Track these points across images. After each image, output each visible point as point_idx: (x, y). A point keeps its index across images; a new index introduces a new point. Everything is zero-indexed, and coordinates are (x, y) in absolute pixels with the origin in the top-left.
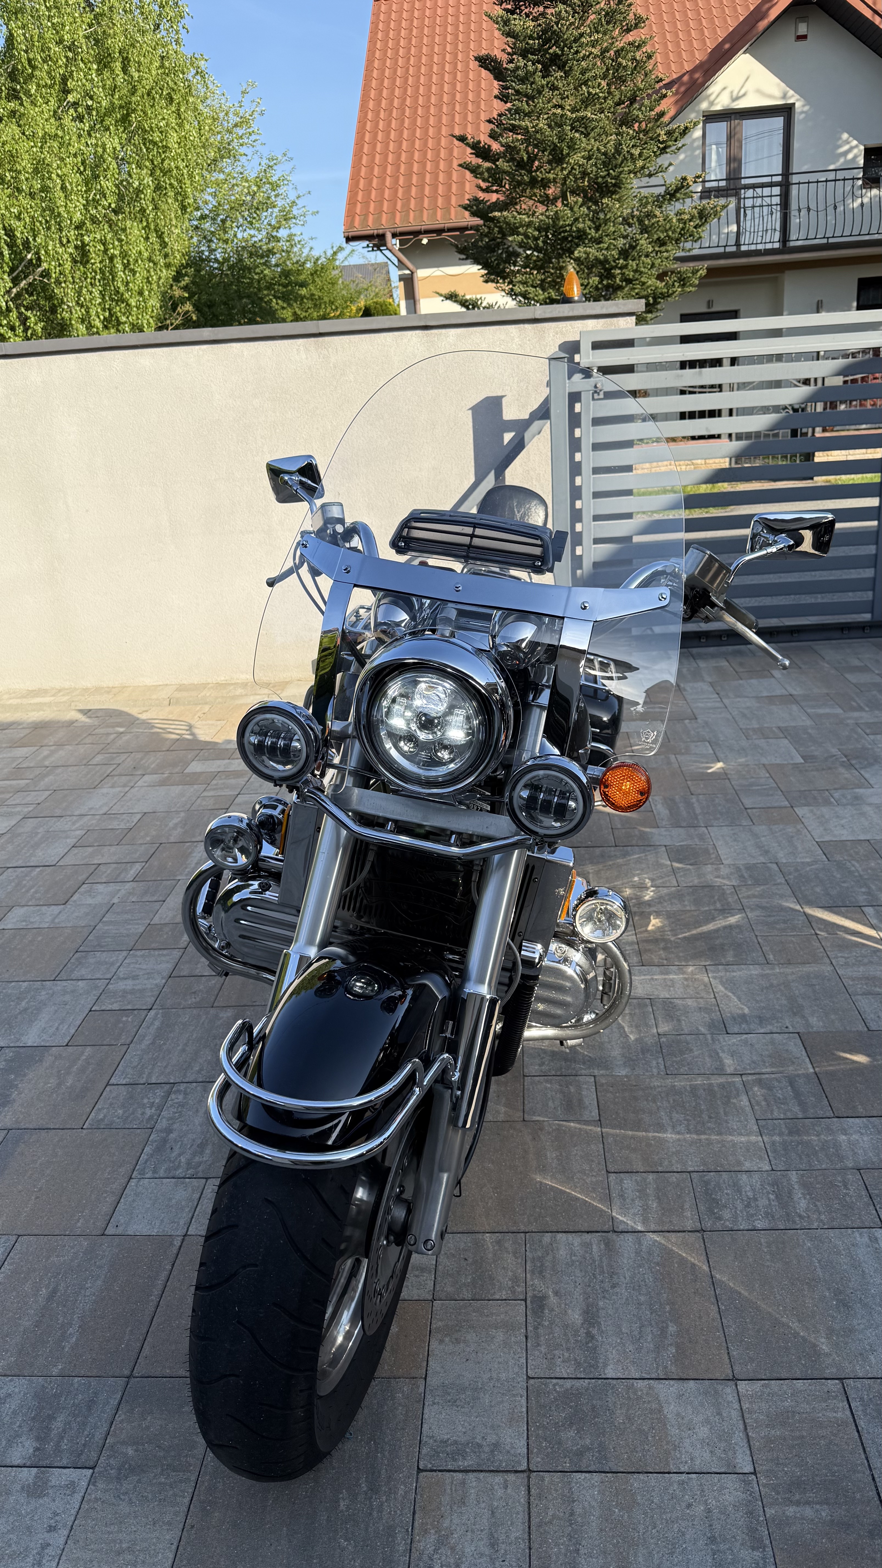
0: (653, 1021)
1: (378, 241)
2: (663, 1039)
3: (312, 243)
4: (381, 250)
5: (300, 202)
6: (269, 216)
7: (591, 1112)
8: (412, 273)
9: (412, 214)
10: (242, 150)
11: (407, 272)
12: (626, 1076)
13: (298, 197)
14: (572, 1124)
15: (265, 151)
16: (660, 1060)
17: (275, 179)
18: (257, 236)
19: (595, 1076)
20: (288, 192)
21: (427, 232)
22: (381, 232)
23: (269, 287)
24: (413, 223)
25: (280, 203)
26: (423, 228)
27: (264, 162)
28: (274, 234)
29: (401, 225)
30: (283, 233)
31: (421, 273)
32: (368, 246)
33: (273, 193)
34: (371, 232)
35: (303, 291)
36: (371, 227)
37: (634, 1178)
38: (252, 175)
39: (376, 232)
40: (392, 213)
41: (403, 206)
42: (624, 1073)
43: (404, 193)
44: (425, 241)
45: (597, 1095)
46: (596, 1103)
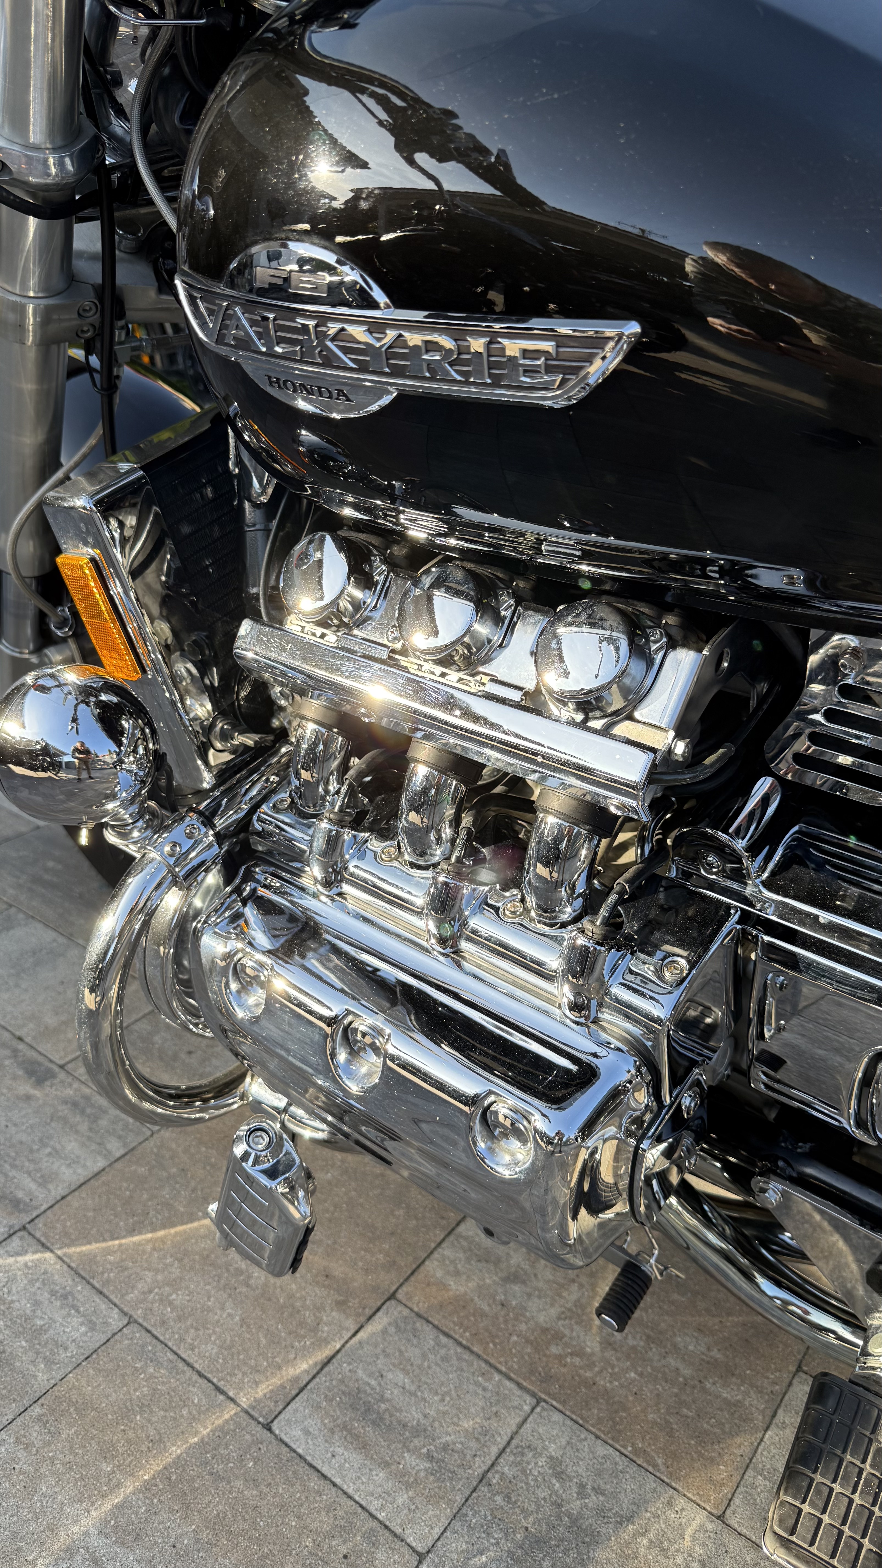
7: (307, 1432)
14: (305, 1366)
37: (73, 1349)
45: (351, 1498)
46: (329, 1473)
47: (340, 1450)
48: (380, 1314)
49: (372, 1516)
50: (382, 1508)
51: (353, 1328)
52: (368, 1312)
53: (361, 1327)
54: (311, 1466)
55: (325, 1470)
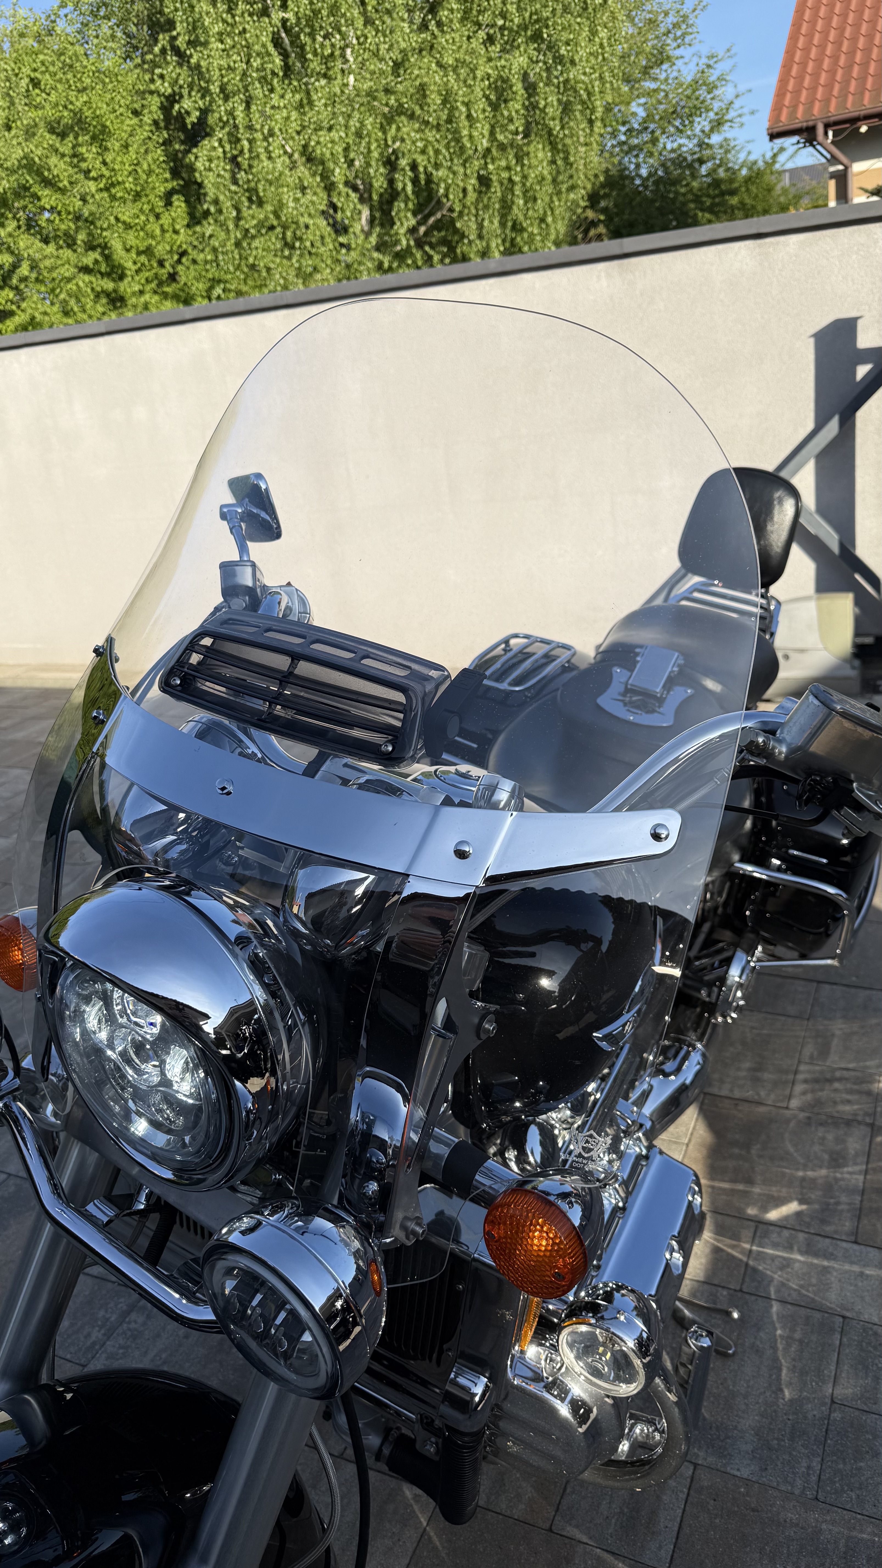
0: (833, 1368)
1: (808, 135)
2: (837, 1415)
3: (750, 147)
4: (814, 146)
5: (737, 104)
6: (702, 123)
7: (660, 1548)
8: (846, 168)
9: (850, 98)
10: (678, 53)
11: (841, 167)
12: (747, 1482)
13: (737, 96)
15: (705, 51)
16: (816, 1464)
17: (711, 79)
18: (688, 145)
19: (696, 1465)
20: (726, 92)
21: (867, 117)
22: (811, 124)
23: (697, 199)
24: (851, 108)
25: (716, 105)
26: (862, 113)
27: (704, 60)
28: (706, 141)
29: (835, 111)
30: (715, 139)
31: (858, 167)
32: (798, 142)
33: (709, 96)
34: (799, 125)
35: (734, 201)
36: (800, 118)
38: (689, 79)
39: (805, 124)
40: (827, 101)
41: (841, 90)
42: (745, 1473)
43: (843, 75)
44: (864, 129)
45: (684, 1510)
46: (677, 1525)
47: (662, 1525)
48: (564, 1533)
49: (688, 1494)
50: (682, 1492)
51: (582, 1546)
52: (567, 1541)
53: (580, 1542)
54: (677, 1538)
55: (676, 1529)
